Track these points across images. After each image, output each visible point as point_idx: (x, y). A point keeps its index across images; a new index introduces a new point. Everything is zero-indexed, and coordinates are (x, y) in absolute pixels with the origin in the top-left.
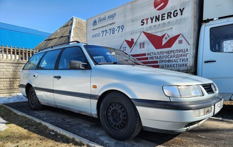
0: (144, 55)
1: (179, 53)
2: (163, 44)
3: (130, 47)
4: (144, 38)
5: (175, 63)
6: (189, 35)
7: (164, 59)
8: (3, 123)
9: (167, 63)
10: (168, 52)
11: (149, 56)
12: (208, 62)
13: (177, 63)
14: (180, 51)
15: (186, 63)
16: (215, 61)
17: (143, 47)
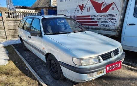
0: (89, 16)
1: (111, 17)
2: (102, 10)
3: (81, 10)
4: (90, 4)
5: (108, 24)
6: (120, 4)
7: (101, 21)
8: (7, 60)
9: (103, 24)
10: (104, 16)
11: (92, 18)
12: (130, 25)
13: (109, 24)
14: (112, 15)
15: (115, 24)
16: (135, 25)
17: (89, 11)
